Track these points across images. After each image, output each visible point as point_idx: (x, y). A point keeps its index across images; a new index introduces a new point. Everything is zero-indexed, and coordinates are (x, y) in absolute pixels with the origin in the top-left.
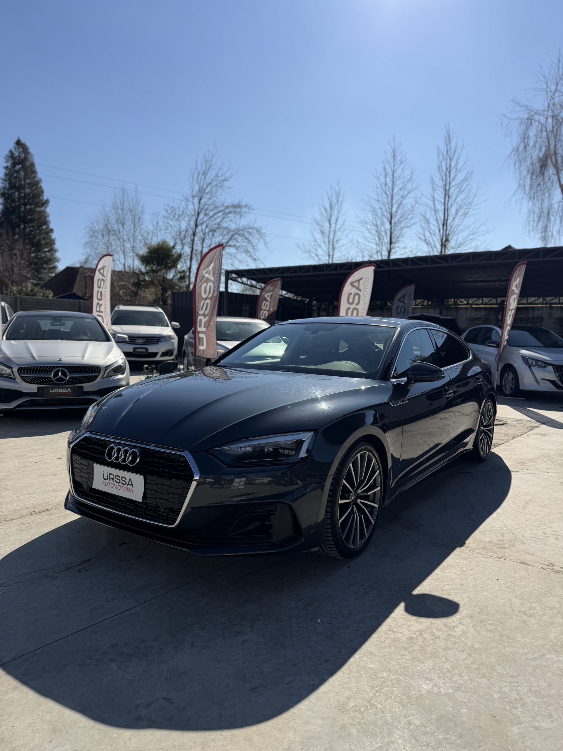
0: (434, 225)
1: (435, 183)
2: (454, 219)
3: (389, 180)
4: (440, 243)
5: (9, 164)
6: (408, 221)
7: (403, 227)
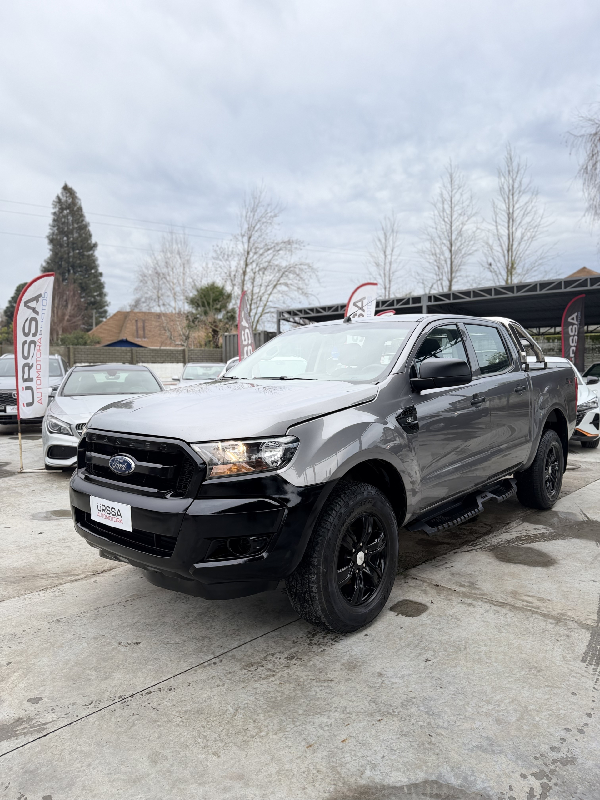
0: (498, 251)
1: (497, 207)
2: (519, 244)
3: (447, 206)
4: (506, 270)
6: (469, 247)
7: (465, 254)
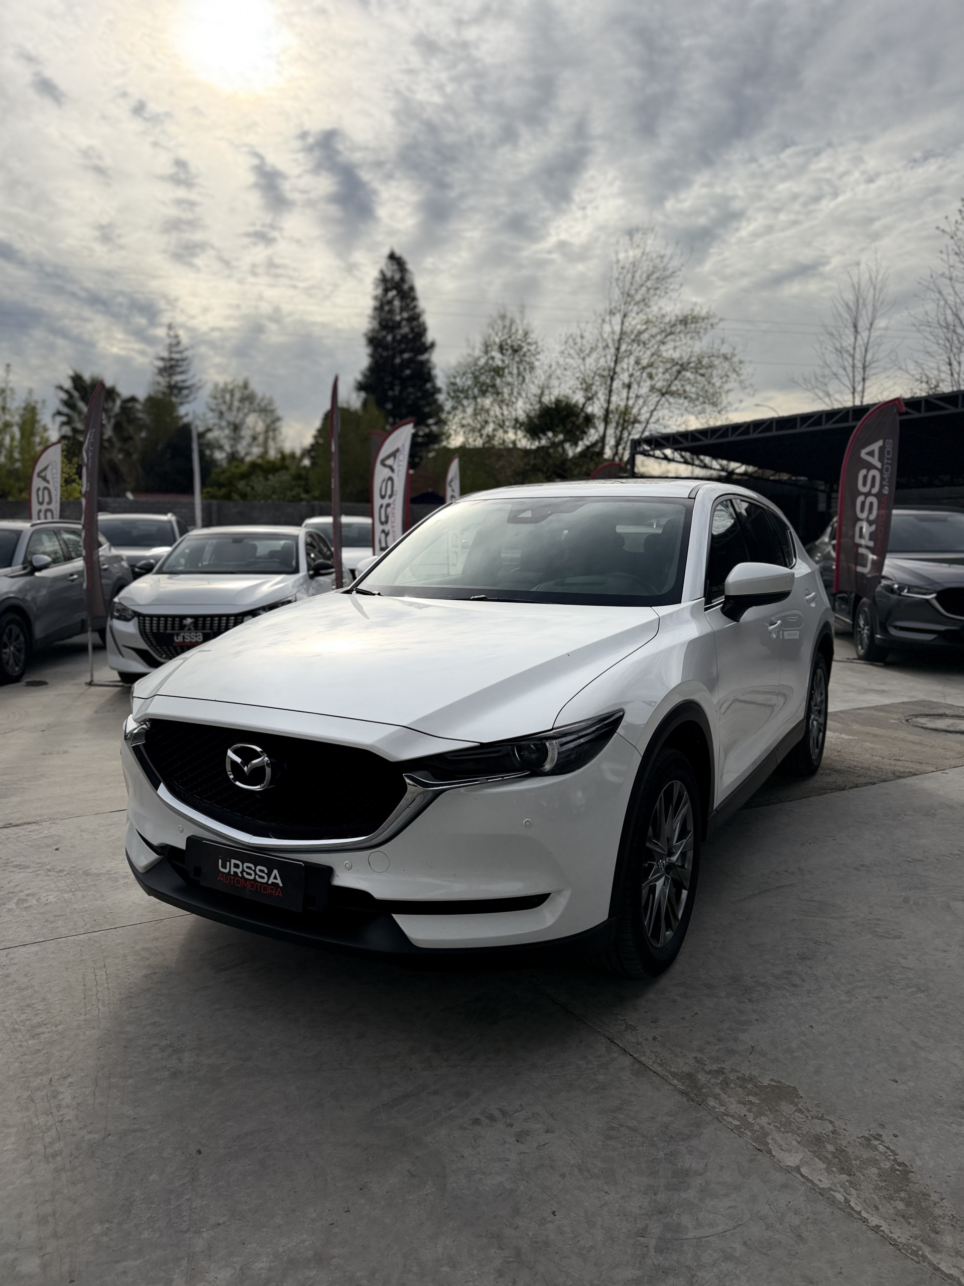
5: (379, 291)
